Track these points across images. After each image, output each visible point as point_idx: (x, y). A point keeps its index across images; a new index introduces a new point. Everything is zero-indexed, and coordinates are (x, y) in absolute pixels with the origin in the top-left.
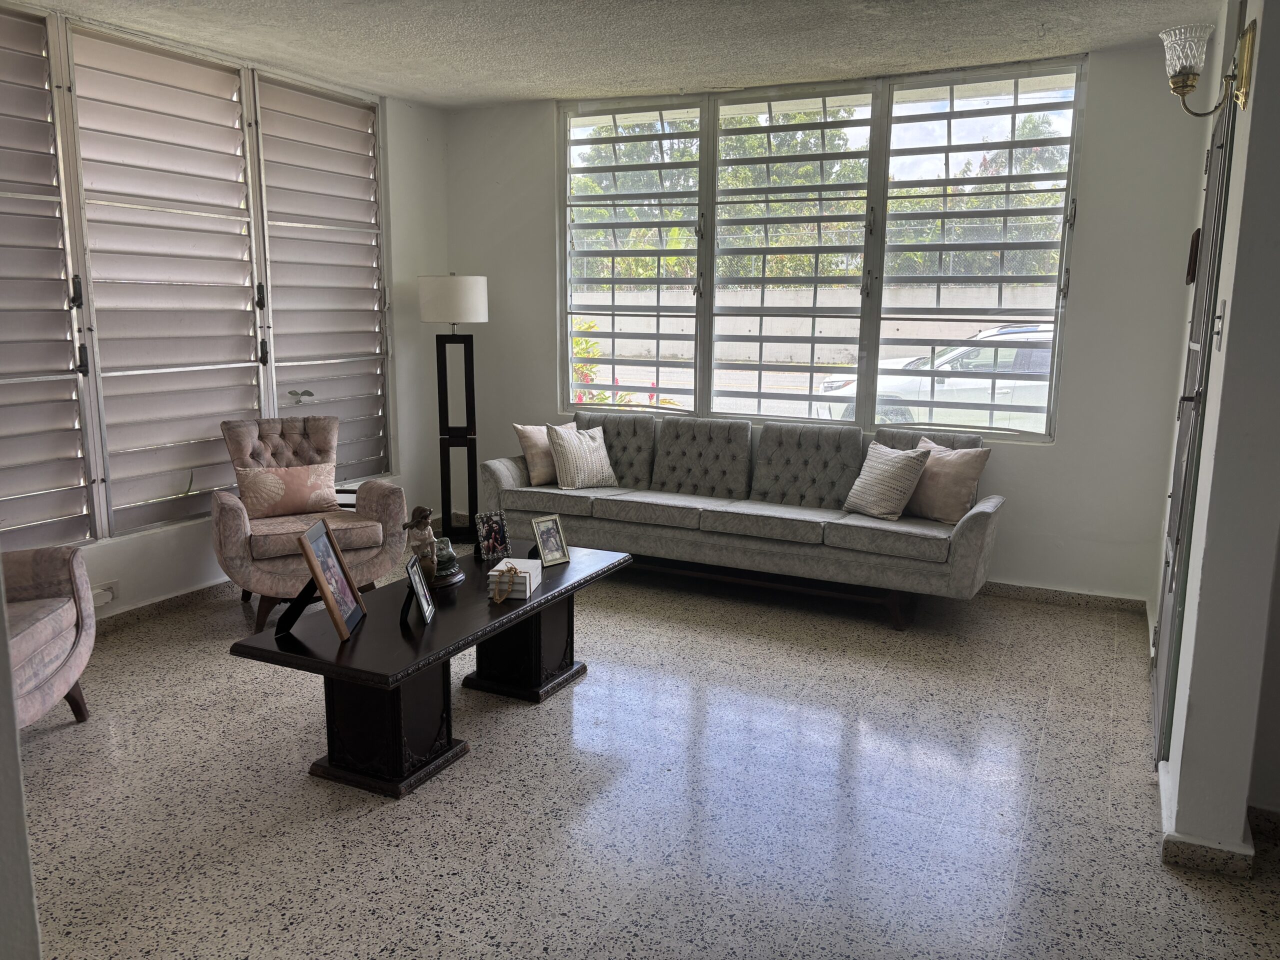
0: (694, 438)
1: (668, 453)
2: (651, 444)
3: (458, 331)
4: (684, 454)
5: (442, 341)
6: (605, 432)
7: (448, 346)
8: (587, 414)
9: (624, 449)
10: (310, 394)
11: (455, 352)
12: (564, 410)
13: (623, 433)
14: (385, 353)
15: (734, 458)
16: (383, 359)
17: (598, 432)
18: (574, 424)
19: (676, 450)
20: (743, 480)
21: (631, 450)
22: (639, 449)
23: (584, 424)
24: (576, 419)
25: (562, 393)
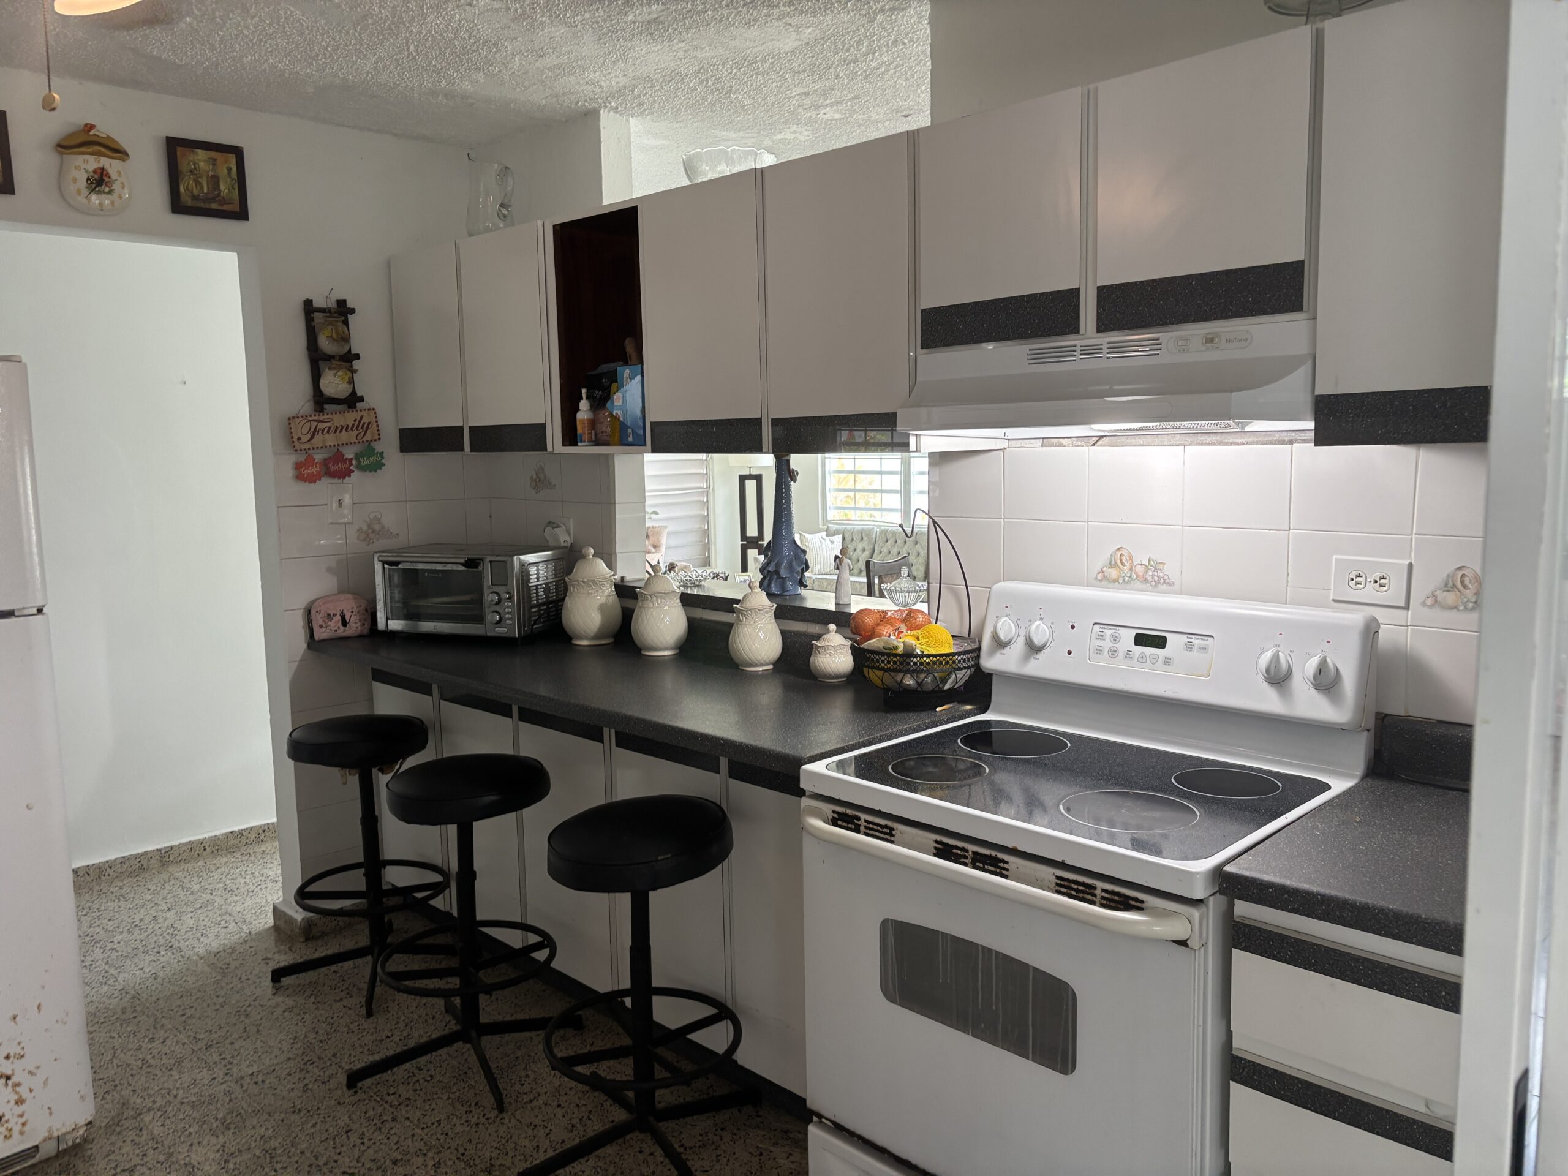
0: (896, 542)
1: (881, 552)
2: (871, 547)
3: (754, 472)
4: (890, 552)
5: (743, 479)
6: (844, 539)
7: (747, 482)
8: (834, 527)
9: (855, 550)
10: (655, 513)
11: (751, 485)
12: (824, 525)
13: (855, 539)
14: (708, 487)
15: (918, 554)
16: (707, 491)
17: (838, 539)
18: (824, 534)
19: (885, 550)
20: (922, 569)
21: (858, 551)
22: (864, 550)
23: (830, 533)
24: (827, 530)
25: (823, 513)
